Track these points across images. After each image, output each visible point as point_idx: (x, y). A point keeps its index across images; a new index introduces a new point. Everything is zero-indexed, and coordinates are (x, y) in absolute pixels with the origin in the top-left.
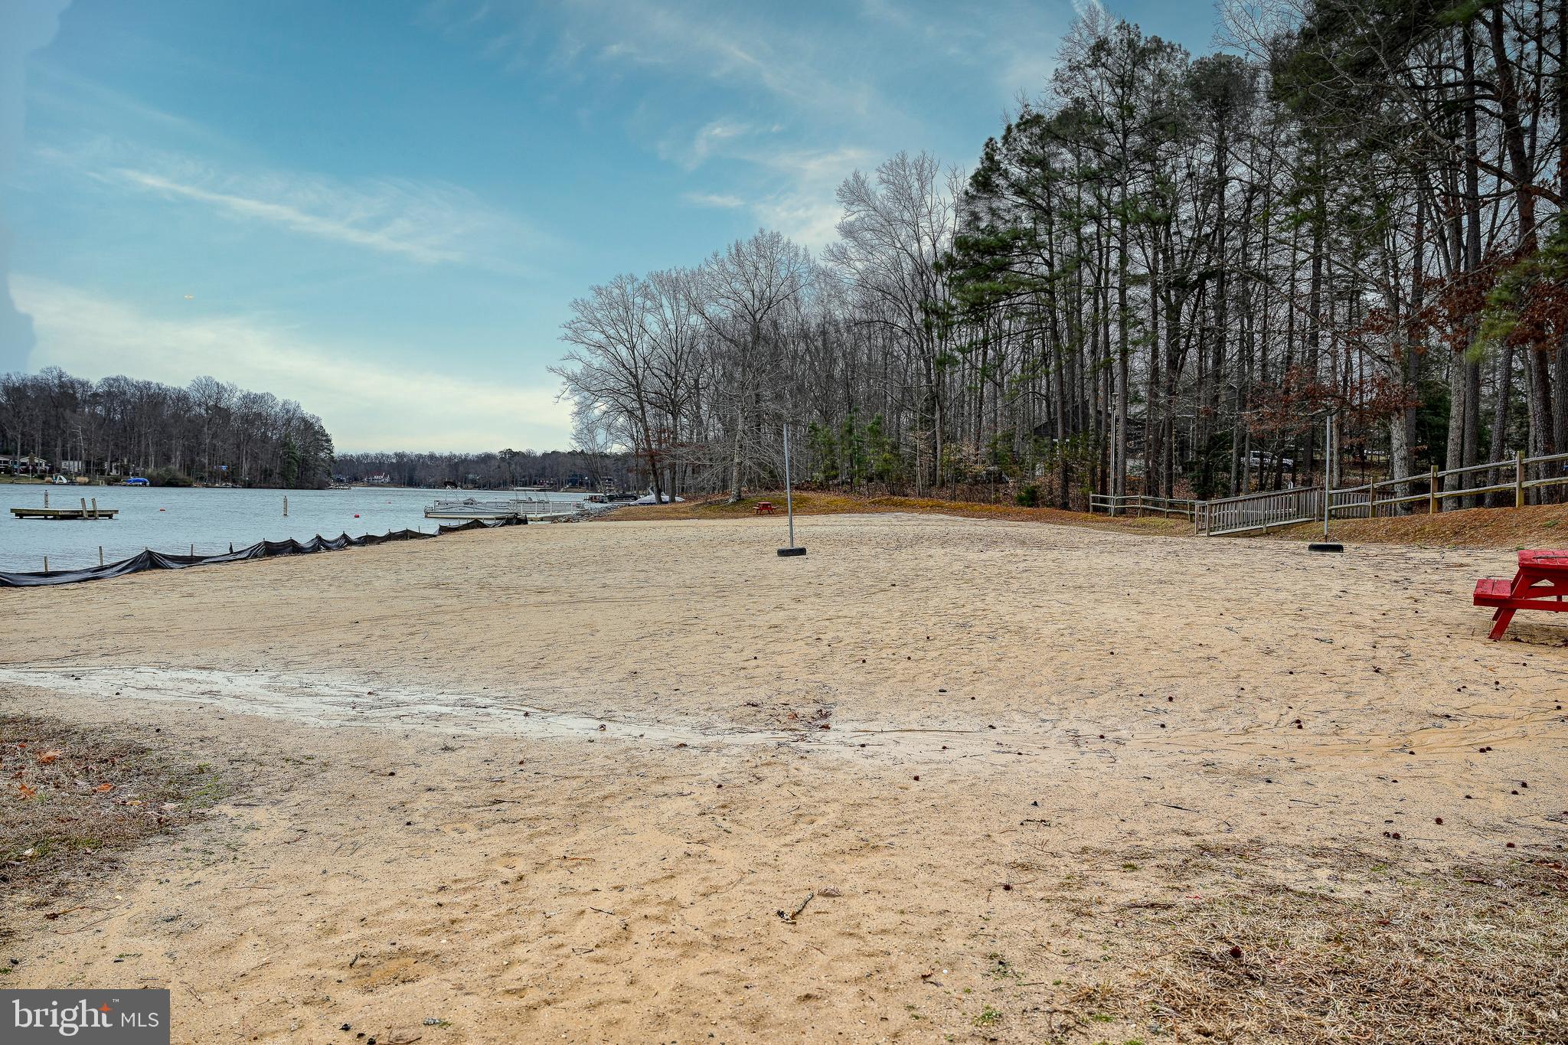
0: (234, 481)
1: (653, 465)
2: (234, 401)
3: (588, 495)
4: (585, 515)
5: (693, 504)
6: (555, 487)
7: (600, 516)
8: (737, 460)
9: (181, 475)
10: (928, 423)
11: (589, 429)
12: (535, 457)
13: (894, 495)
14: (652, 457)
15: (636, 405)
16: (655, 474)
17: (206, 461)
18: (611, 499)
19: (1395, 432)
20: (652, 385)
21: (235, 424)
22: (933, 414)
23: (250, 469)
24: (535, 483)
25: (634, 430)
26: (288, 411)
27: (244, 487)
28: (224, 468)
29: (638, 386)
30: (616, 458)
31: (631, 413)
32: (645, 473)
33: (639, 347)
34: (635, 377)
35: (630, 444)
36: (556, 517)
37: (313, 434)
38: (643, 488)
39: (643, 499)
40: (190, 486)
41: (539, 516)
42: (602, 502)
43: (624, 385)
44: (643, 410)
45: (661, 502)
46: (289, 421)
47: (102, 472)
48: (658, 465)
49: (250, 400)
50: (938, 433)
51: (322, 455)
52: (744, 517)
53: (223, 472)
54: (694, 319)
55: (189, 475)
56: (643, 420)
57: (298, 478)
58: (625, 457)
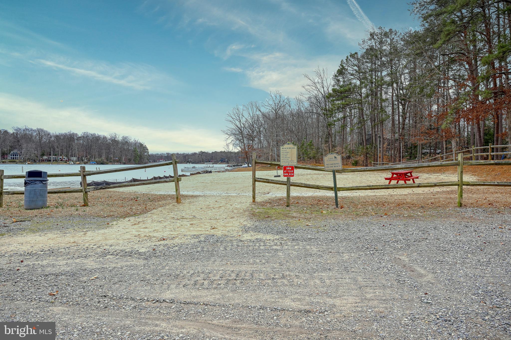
0: (120, 163)
1: (247, 156)
2: (120, 138)
3: (227, 165)
4: (227, 170)
5: (258, 167)
6: (216, 163)
7: (231, 171)
8: (270, 154)
9: (105, 161)
10: (327, 142)
11: (227, 145)
12: (210, 154)
13: (317, 163)
14: (246, 153)
15: (241, 138)
16: (247, 158)
17: (112, 157)
18: (234, 166)
19: (453, 143)
20: (245, 132)
21: (120, 145)
22: (329, 139)
23: (125, 159)
24: (210, 162)
25: (241, 145)
26: (135, 141)
27: (123, 164)
28: (117, 158)
29: (242, 132)
30: (235, 153)
31: (240, 140)
32: (244, 158)
33: (242, 121)
34: (241, 130)
35: (240, 149)
36: (219, 171)
37: (143, 148)
38: (244, 162)
39: (244, 166)
40: (108, 164)
41: (214, 171)
42: (231, 167)
43: (238, 132)
44: (243, 140)
45: (249, 166)
46: (136, 143)
47: (83, 161)
48: (248, 156)
49: (125, 138)
50: (330, 145)
51: (146, 154)
52: (273, 170)
53: (117, 160)
54: (258, 113)
55: (107, 161)
56: (243, 142)
57: (139, 161)
58: (238, 153)
